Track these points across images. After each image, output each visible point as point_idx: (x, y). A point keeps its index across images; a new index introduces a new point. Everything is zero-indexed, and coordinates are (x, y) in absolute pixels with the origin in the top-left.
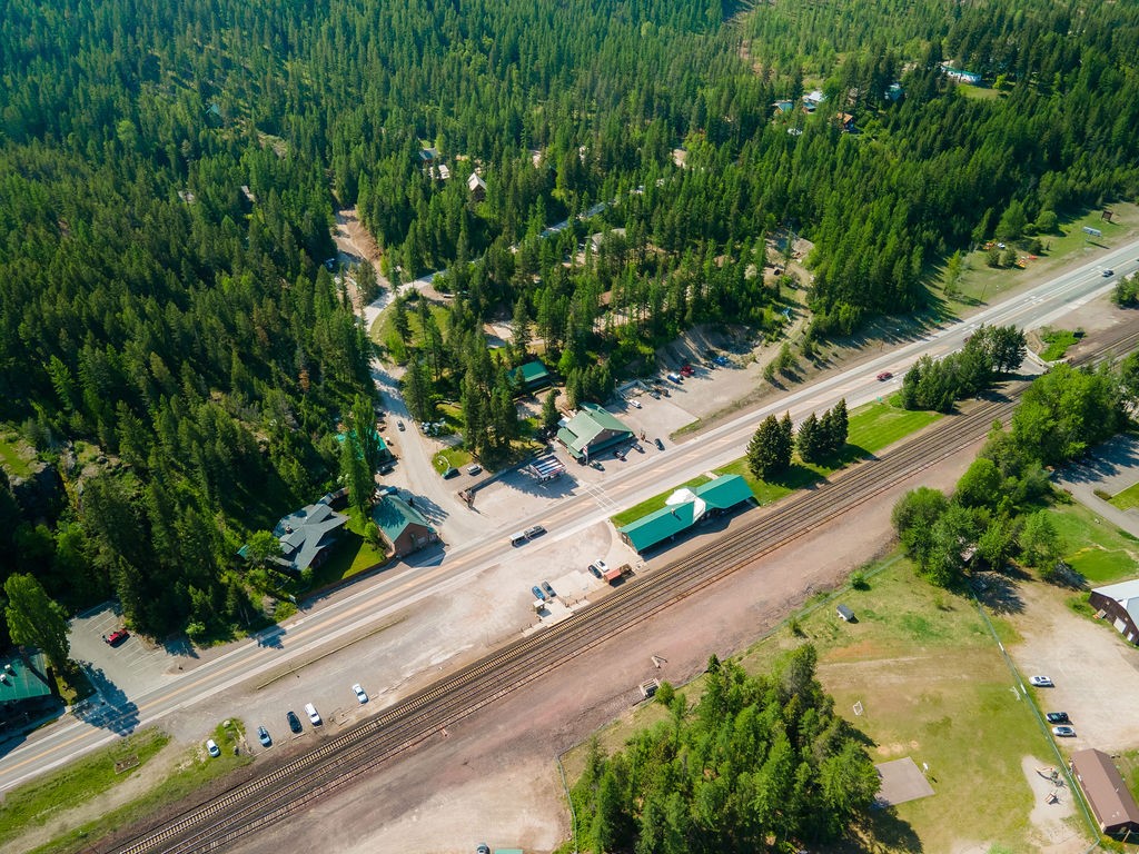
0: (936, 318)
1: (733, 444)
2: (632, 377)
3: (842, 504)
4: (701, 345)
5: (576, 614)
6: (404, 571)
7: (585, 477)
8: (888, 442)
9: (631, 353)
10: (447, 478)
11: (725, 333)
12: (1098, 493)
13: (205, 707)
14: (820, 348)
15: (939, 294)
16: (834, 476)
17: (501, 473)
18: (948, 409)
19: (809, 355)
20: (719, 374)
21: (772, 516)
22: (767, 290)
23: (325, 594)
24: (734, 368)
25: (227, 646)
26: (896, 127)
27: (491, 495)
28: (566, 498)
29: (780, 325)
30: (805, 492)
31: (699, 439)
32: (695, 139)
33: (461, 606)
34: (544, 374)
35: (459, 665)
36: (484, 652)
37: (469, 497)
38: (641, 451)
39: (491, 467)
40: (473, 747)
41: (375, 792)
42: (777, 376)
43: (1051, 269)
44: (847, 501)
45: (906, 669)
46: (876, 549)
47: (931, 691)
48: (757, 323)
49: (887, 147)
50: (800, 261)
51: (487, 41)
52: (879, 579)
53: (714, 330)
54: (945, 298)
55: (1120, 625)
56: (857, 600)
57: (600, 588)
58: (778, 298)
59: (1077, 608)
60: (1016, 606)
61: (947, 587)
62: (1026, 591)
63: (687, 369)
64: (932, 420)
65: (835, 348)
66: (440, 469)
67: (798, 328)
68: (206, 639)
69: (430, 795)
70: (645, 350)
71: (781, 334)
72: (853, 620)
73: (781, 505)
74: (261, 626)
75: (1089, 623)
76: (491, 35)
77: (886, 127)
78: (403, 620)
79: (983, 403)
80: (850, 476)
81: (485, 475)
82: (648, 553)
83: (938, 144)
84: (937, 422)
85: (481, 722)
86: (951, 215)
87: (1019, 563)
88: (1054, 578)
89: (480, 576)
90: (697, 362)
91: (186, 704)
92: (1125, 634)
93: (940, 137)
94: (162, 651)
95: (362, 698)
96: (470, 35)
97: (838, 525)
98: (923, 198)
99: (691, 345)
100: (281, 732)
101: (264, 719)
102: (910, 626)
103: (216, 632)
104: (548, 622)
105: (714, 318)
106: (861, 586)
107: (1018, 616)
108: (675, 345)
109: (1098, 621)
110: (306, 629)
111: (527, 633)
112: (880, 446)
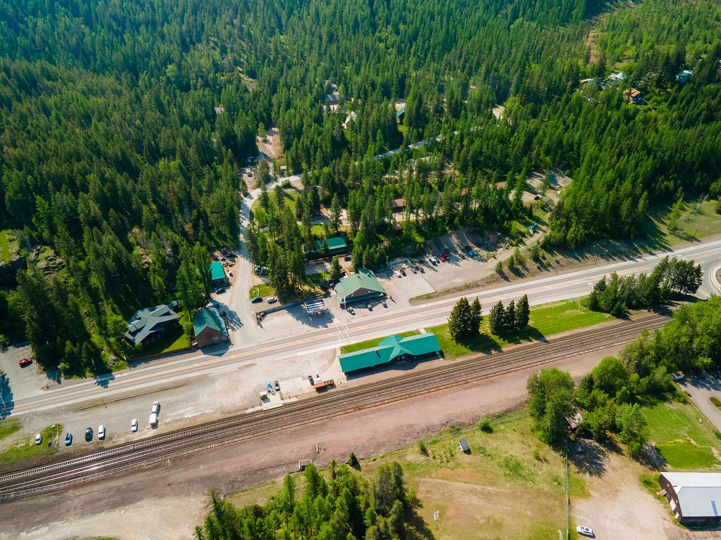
0: (650, 246)
1: (440, 316)
2: (405, 256)
3: (505, 368)
4: (463, 241)
5: (285, 405)
6: (199, 355)
7: (341, 318)
8: (561, 331)
9: (409, 240)
10: (253, 302)
11: (483, 236)
12: (713, 400)
13: (47, 414)
14: (547, 255)
15: (664, 229)
16: (507, 347)
17: (289, 305)
18: (620, 314)
19: (536, 259)
20: (467, 264)
21: (448, 367)
22: (524, 210)
23: (147, 360)
24: (479, 260)
25: (80, 380)
26: (674, 101)
27: (276, 318)
28: (321, 329)
29: (524, 236)
30: (481, 355)
31: (429, 304)
33: (218, 386)
34: (344, 246)
35: (200, 421)
36: (218, 416)
37: (261, 317)
38: (385, 306)
39: (283, 300)
40: (179, 475)
41: (110, 489)
42: (506, 269)
44: (508, 367)
45: (487, 496)
46: (510, 405)
47: (497, 516)
48: (506, 232)
49: (660, 116)
50: (559, 192)
51: (402, 27)
52: (502, 427)
53: (475, 232)
54: (667, 232)
55: (673, 505)
56: (479, 438)
57: (308, 390)
58: (531, 216)
59: (647, 483)
60: (598, 470)
61: (550, 444)
62: (612, 461)
63: (446, 256)
64: (605, 320)
65: (559, 257)
66: (252, 296)
67: (534, 239)
68: (70, 373)
69: (139, 499)
70: (419, 239)
71: (521, 242)
72: (468, 452)
73: (459, 360)
74: (103, 372)
75: (651, 498)
76: (405, 23)
77: (666, 101)
78: (182, 386)
79: (652, 314)
80: (519, 349)
81: (278, 304)
82: (351, 375)
83: (702, 117)
84: (607, 321)
85: (192, 461)
86: (697, 171)
87: (617, 439)
88: (640, 456)
89: (240, 368)
90: (456, 252)
91: (39, 409)
92: (675, 512)
93: (704, 113)
94: (45, 375)
95: (134, 428)
96: (391, 23)
97: (492, 382)
98: (671, 157)
99: (454, 240)
100: (79, 439)
101: (76, 427)
102: (507, 466)
103: (75, 371)
104: (266, 406)
105: (477, 224)
106: (487, 429)
107: (595, 479)
108: (442, 239)
109: (659, 498)
110: (127, 379)
111: (247, 412)
112: (553, 333)
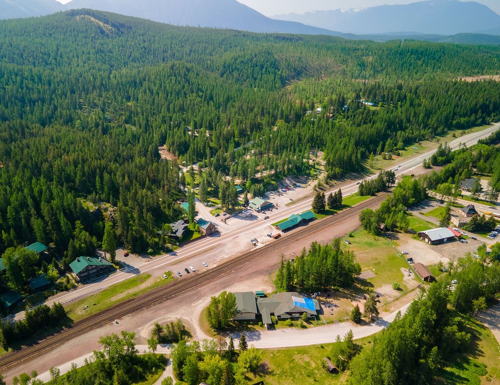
0: (367, 174)
1: (306, 207)
2: (270, 191)
3: (343, 218)
4: (291, 182)
5: (266, 246)
6: (209, 239)
7: (261, 216)
8: (356, 203)
9: (268, 184)
10: (216, 216)
11: (298, 178)
12: (420, 213)
13: (159, 268)
14: (330, 182)
15: (368, 167)
16: (339, 212)
17: (233, 215)
18: (373, 195)
19: (327, 183)
20: (298, 189)
21: (322, 222)
22: (311, 166)
23: (186, 244)
24: (303, 188)
25: (159, 256)
26: (348, 118)
27: (231, 221)
28: (256, 221)
29: (316, 175)
30: (331, 216)
31: (295, 206)
32: (280, 123)
33: (229, 245)
34: (241, 189)
35: (233, 258)
36: (240, 255)
37: (225, 221)
38: (277, 209)
39: (230, 213)
40: (243, 274)
41: (217, 284)
42: (317, 189)
43: (404, 160)
44: (345, 217)
45: (367, 253)
46: (355, 228)
47: (374, 257)
48: (309, 175)
49: (345, 124)
50: (320, 158)
51: (201, 94)
52: (356, 235)
53: (295, 177)
54: (370, 168)
55: (427, 240)
56: (351, 239)
57: (272, 240)
58: (315, 168)
59: (415, 238)
60: (398, 239)
61: (377, 235)
62: (399, 235)
63: (287, 188)
64: (369, 198)
65: (336, 182)
66: (213, 214)
67: (322, 176)
69: (233, 284)
70: (273, 182)
71: (317, 178)
72: (350, 244)
73: (324, 219)
74: (169, 251)
75: (418, 241)
76: (203, 92)
77: (344, 118)
78: (213, 249)
79: (384, 193)
80: (344, 212)
81: (228, 215)
82: (285, 231)
83: (362, 122)
84: (370, 198)
85: (243, 269)
86: (369, 144)
87: (398, 230)
88: (407, 232)
89: (233, 238)
90: (290, 186)
91: (154, 268)
92: (428, 242)
93: (362, 120)
94: (140, 258)
95: (206, 265)
96: (195, 92)
97: (343, 223)
98: (359, 138)
99: (288, 182)
100: (184, 273)
101: (178, 271)
102: (367, 244)
103: (155, 253)
104: (257, 247)
105: (294, 174)
106: (351, 236)
107: (398, 241)
108: (283, 181)
109: (421, 240)
110: (182, 252)
111: (252, 250)
112: (353, 204)
